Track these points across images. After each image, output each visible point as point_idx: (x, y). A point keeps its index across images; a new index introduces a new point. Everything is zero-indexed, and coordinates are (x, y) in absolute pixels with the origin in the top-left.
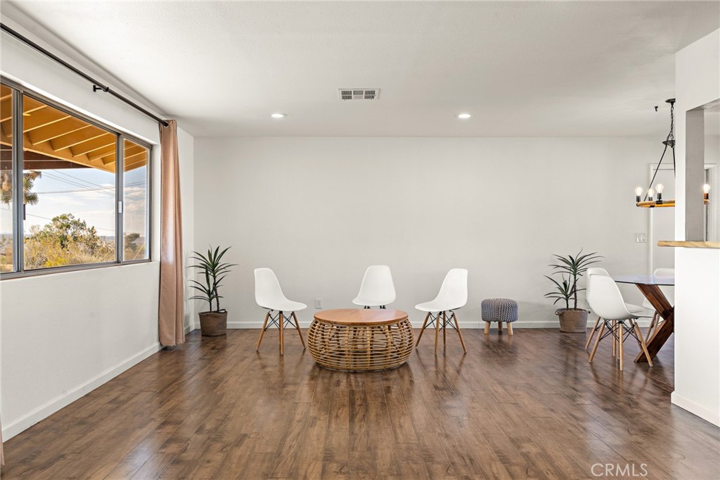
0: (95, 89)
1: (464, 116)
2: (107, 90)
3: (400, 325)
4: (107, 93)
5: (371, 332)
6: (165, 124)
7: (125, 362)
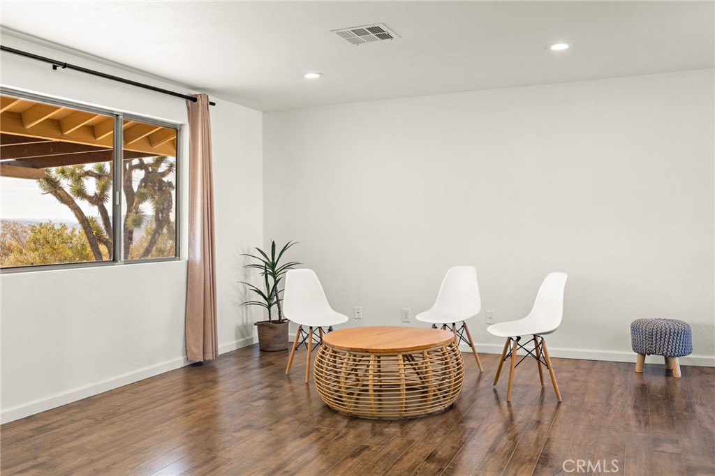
0: (55, 68)
1: (560, 47)
2: (65, 66)
3: (426, 354)
4: (66, 69)
5: (376, 363)
6: (194, 99)
7: (113, 378)
